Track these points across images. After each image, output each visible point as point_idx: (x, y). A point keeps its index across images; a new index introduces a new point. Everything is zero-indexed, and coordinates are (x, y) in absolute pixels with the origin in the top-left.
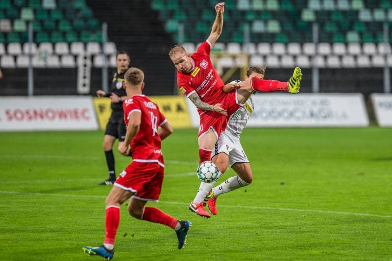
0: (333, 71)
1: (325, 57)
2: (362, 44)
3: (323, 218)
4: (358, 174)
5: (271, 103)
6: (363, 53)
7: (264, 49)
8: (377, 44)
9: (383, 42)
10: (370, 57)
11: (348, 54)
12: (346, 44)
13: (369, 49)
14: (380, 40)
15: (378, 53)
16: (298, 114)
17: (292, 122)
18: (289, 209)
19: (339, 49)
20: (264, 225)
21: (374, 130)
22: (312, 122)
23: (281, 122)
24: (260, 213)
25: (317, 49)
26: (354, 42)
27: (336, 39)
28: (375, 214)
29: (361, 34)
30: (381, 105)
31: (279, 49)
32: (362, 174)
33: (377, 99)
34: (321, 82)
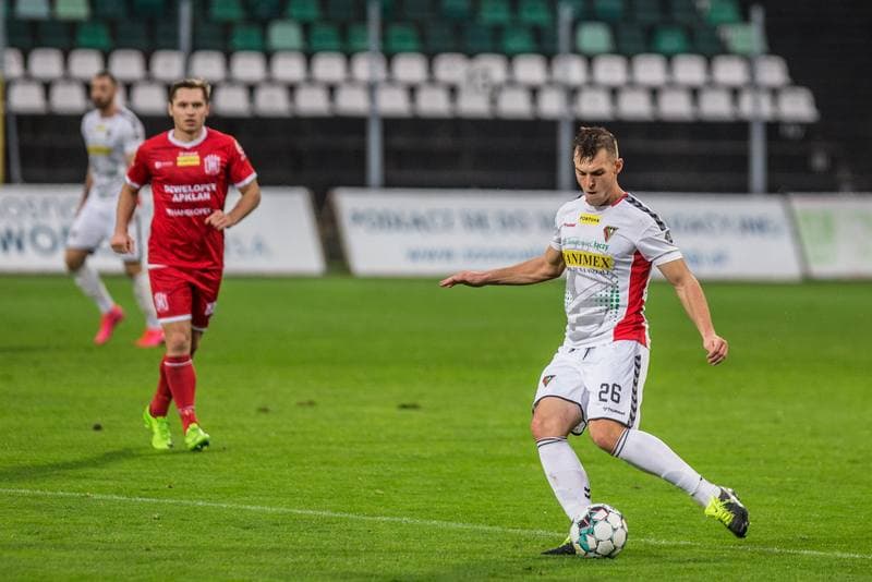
2: (309, 56)
3: (207, 522)
4: (301, 404)
5: (64, 211)
6: (310, 80)
7: (46, 63)
8: (349, 56)
9: (365, 50)
10: (332, 90)
11: (270, 81)
12: (268, 55)
13: (329, 67)
14: (357, 44)
15: (350, 80)
18: (115, 497)
19: (248, 66)
20: (50, 538)
21: (339, 285)
24: (38, 508)
25: (188, 64)
26: (288, 50)
27: (237, 42)
28: (349, 512)
29: (306, 28)
30: (358, 218)
31: (86, 64)
32: (311, 404)
33: (348, 202)
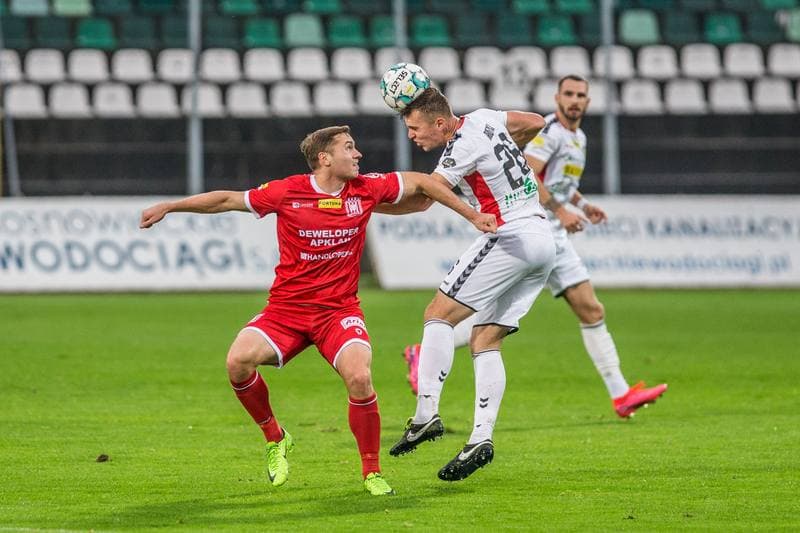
0: (246, 126)
1: (224, 88)
2: (329, 52)
5: (66, 224)
6: (332, 78)
7: (45, 64)
8: (373, 52)
9: (390, 45)
10: (355, 87)
11: (288, 79)
12: (286, 52)
13: (351, 63)
15: (375, 77)
16: (141, 256)
17: (128, 278)
19: (264, 64)
22: (187, 278)
23: (95, 278)
25: (198, 64)
26: (307, 46)
27: (251, 39)
29: (325, 20)
31: (88, 65)
34: (208, 159)
